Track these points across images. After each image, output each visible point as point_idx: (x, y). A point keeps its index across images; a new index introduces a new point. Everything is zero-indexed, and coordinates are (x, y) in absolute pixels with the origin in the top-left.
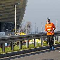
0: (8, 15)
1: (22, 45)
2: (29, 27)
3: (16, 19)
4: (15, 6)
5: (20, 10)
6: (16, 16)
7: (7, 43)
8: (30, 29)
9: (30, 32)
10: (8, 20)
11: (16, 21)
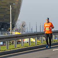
0: (4, 15)
1: (17, 44)
2: (24, 27)
3: (12, 19)
4: (10, 6)
5: (15, 10)
6: (12, 16)
7: (2, 42)
8: (25, 29)
9: (24, 31)
10: (4, 20)
11: (12, 20)
